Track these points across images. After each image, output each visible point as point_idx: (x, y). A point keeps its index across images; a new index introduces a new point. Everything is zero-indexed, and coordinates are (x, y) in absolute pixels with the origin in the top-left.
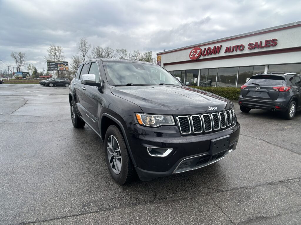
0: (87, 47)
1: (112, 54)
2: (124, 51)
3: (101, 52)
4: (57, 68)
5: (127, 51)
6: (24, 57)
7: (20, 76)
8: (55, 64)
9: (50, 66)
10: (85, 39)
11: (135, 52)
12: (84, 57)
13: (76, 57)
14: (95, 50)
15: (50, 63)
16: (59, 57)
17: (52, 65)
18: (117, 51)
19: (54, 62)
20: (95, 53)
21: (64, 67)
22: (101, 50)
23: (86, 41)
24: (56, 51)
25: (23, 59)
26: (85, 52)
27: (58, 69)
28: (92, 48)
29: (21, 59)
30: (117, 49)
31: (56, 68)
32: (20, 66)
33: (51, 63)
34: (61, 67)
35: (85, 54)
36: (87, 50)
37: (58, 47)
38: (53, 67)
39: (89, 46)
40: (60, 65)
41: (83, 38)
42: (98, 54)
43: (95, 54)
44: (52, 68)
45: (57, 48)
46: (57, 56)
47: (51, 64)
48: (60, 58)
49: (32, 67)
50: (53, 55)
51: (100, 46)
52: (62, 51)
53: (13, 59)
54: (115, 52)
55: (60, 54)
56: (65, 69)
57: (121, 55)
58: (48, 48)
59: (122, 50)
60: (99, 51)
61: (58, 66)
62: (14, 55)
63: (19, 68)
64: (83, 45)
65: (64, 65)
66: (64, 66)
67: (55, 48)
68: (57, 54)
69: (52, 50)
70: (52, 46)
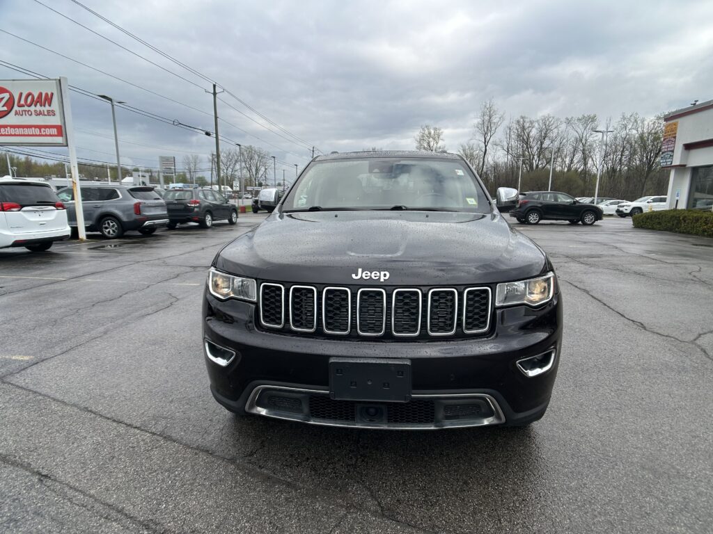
0: (495, 121)
1: (556, 131)
2: (589, 120)
3: (527, 130)
5: (598, 118)
10: (491, 104)
11: (624, 118)
12: (486, 146)
13: (467, 147)
14: (515, 126)
18: (569, 122)
20: (512, 133)
22: (527, 125)
23: (495, 108)
24: (431, 139)
26: (489, 134)
28: (506, 123)
30: (570, 117)
35: (488, 138)
36: (493, 129)
37: (435, 129)
39: (500, 118)
41: (488, 102)
42: (519, 136)
43: (513, 136)
45: (432, 132)
50: (424, 148)
51: (526, 116)
52: (441, 137)
54: (563, 127)
55: (437, 143)
57: (579, 130)
58: (417, 133)
59: (584, 117)
60: (523, 127)
64: (487, 118)
67: (430, 133)
68: (432, 144)
69: (423, 136)
70: (423, 129)
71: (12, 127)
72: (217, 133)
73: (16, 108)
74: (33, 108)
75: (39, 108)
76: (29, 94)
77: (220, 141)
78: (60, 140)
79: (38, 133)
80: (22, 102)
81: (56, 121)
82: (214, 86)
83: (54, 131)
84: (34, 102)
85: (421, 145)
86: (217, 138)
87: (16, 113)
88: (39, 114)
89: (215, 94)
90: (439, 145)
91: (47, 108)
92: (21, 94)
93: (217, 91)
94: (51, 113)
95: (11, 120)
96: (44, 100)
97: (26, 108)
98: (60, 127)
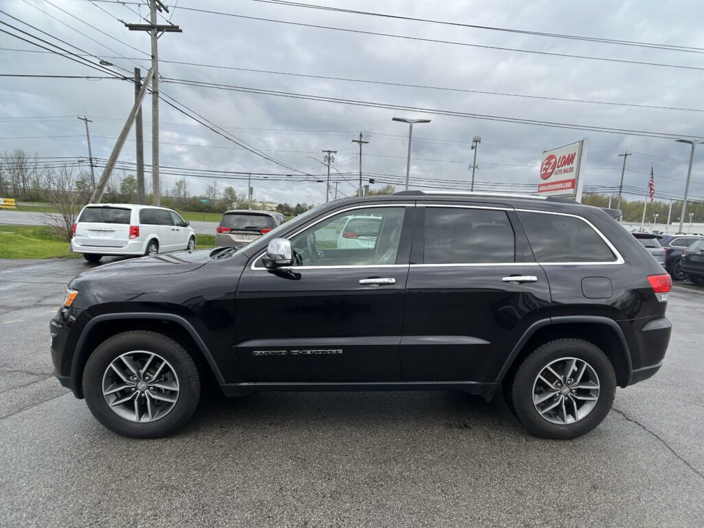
71: (552, 184)
73: (556, 169)
74: (564, 168)
75: (567, 167)
76: (564, 157)
78: (571, 191)
79: (562, 187)
80: (560, 164)
81: (571, 176)
83: (569, 184)
84: (565, 163)
87: (556, 173)
88: (566, 171)
91: (571, 166)
92: (560, 158)
94: (571, 170)
95: (553, 178)
96: (569, 160)
97: (560, 168)
98: (574, 180)
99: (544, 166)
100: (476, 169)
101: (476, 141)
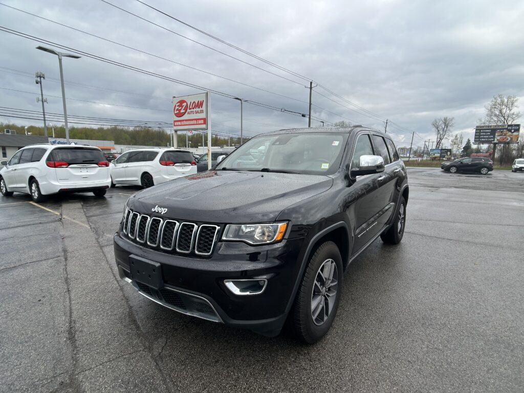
4: (494, 138)
6: (450, 125)
7: (436, 155)
8: (490, 131)
9: (480, 135)
15: (480, 130)
16: (506, 117)
17: (485, 134)
19: (489, 127)
21: (509, 136)
25: (449, 127)
27: (494, 141)
29: (445, 129)
31: (491, 138)
32: (441, 139)
33: (483, 130)
34: (501, 135)
37: (509, 98)
38: (485, 137)
40: (502, 132)
44: (483, 140)
45: (506, 100)
46: (502, 116)
47: (483, 132)
48: (509, 119)
49: (459, 139)
50: (496, 115)
52: (515, 104)
53: (434, 129)
55: (510, 110)
56: (509, 139)
58: (489, 103)
61: (496, 134)
62: (436, 124)
63: (439, 143)
65: (510, 131)
66: (510, 133)
67: (502, 102)
68: (504, 111)
69: (495, 105)
70: (495, 99)
71: (186, 120)
72: (310, 115)
73: (188, 110)
74: (195, 110)
75: (197, 109)
76: (194, 102)
77: (311, 120)
78: (204, 126)
79: (196, 123)
80: (191, 107)
81: (203, 116)
82: (311, 83)
83: (202, 121)
84: (196, 106)
85: (492, 113)
86: (310, 118)
87: (188, 113)
88: (197, 112)
89: (311, 88)
90: (512, 112)
91: (201, 109)
92: (191, 103)
93: (312, 86)
94: (202, 112)
95: (186, 117)
96: (200, 105)
97: (192, 110)
98: (205, 119)
99: (177, 108)
100: (45, 103)
101: (40, 77)
